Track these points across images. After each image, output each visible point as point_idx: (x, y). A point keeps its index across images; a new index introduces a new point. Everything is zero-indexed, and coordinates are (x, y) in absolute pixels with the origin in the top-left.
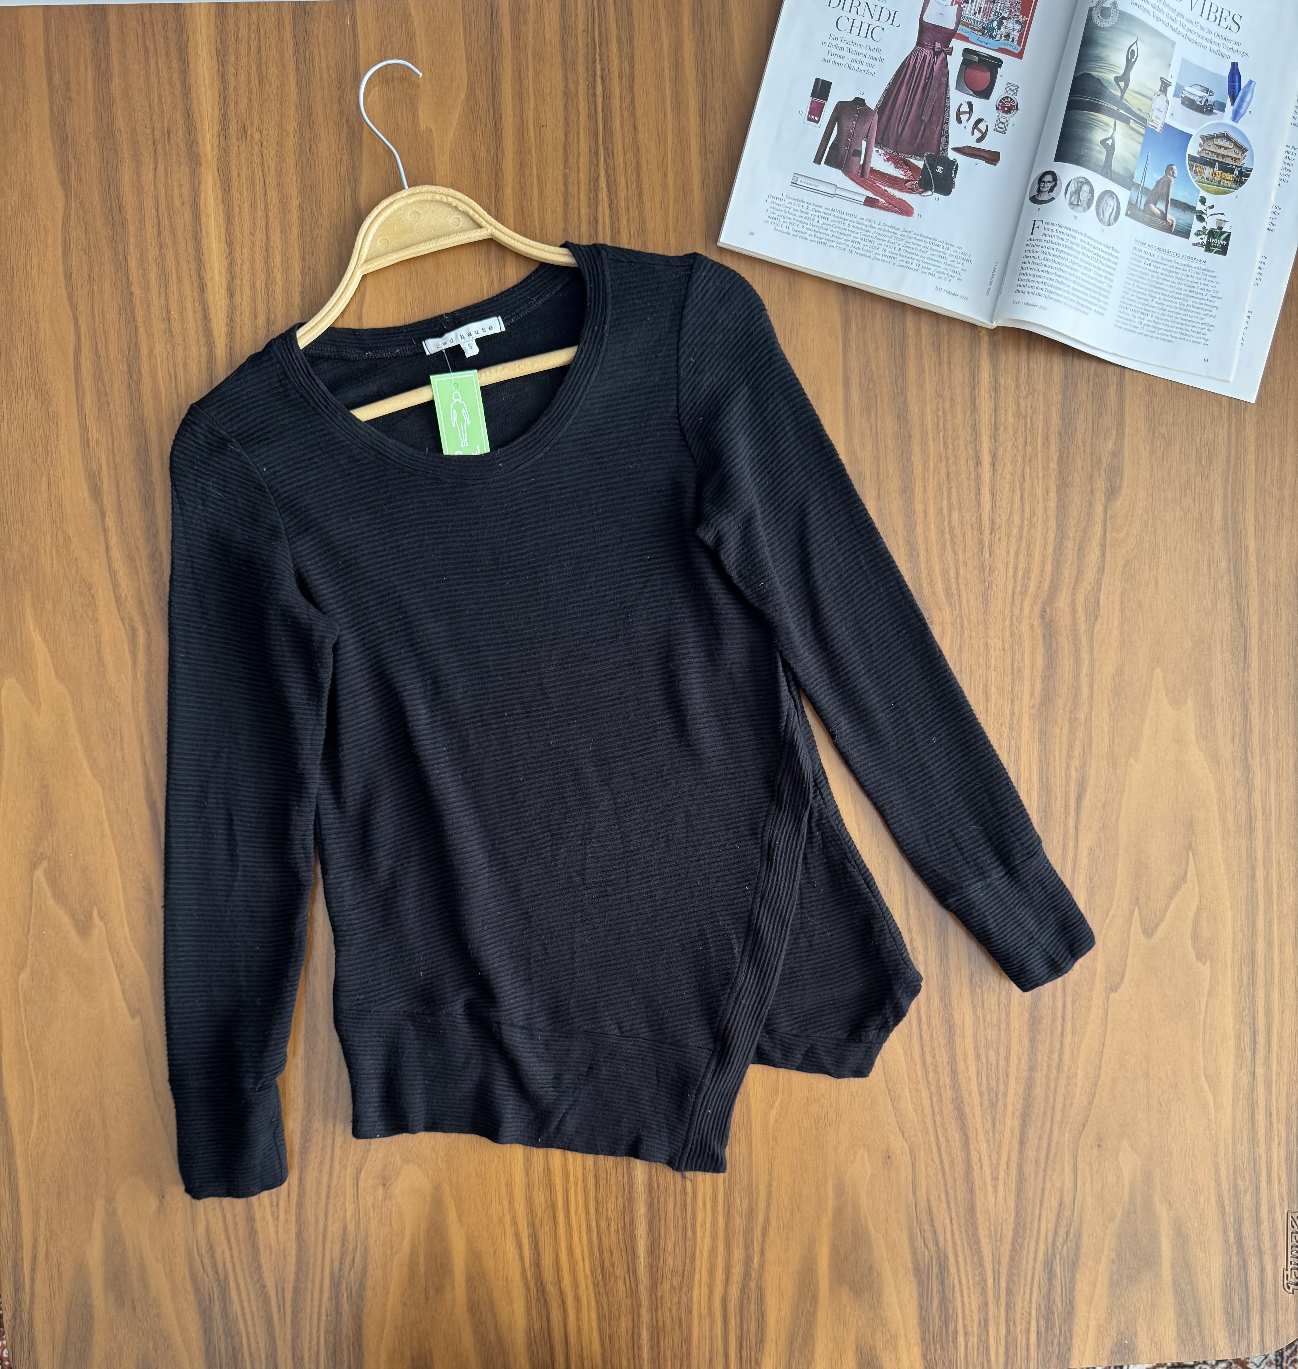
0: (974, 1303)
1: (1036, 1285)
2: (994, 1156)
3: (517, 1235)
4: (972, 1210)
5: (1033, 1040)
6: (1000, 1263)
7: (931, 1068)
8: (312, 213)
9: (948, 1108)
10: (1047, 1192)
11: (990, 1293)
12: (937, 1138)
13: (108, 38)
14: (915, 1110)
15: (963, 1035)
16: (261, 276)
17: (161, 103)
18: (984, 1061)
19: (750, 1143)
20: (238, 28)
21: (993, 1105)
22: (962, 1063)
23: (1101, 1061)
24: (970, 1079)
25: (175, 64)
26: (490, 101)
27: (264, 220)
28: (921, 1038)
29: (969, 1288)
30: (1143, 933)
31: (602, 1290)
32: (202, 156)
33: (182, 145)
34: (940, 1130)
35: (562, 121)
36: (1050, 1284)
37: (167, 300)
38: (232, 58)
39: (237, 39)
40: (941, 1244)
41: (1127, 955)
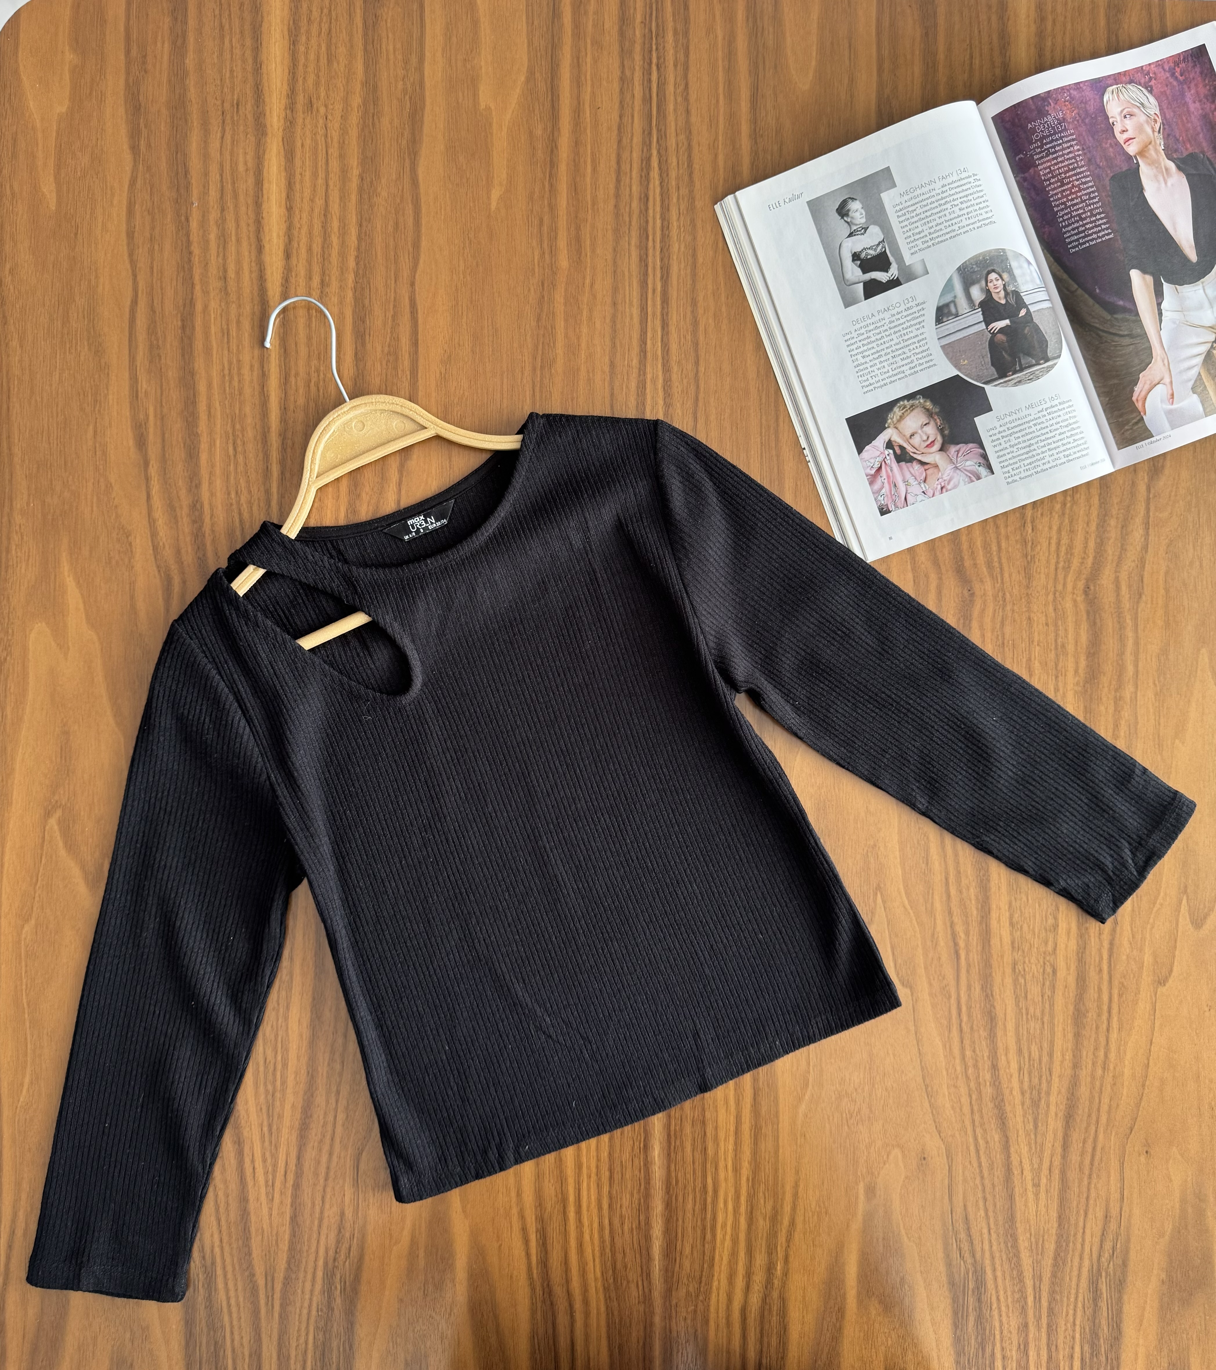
0: (1014, 1322)
1: (1080, 1305)
2: (1036, 1160)
3: (524, 1230)
4: (1011, 1219)
5: (1077, 1035)
6: (1041, 1280)
7: (970, 1063)
8: (371, 182)
9: (989, 1107)
10: (1091, 1202)
11: (1031, 1313)
12: (976, 1139)
13: (186, 16)
14: (953, 1108)
15: (1005, 1027)
16: (318, 241)
17: (232, 77)
18: (1026, 1056)
19: (776, 1139)
20: (311, 11)
21: (1035, 1104)
22: (1003, 1058)
23: (1148, 1059)
24: (1011, 1076)
25: (248, 42)
26: (549, 83)
27: (324, 187)
28: (961, 1031)
29: (1007, 1306)
30: (1192, 923)
31: (613, 1295)
32: (268, 126)
33: (250, 117)
34: (979, 1131)
35: (617, 104)
36: (1096, 1305)
37: (225, 258)
38: (303, 39)
39: (309, 20)
40: (978, 1255)
41: (1175, 947)
